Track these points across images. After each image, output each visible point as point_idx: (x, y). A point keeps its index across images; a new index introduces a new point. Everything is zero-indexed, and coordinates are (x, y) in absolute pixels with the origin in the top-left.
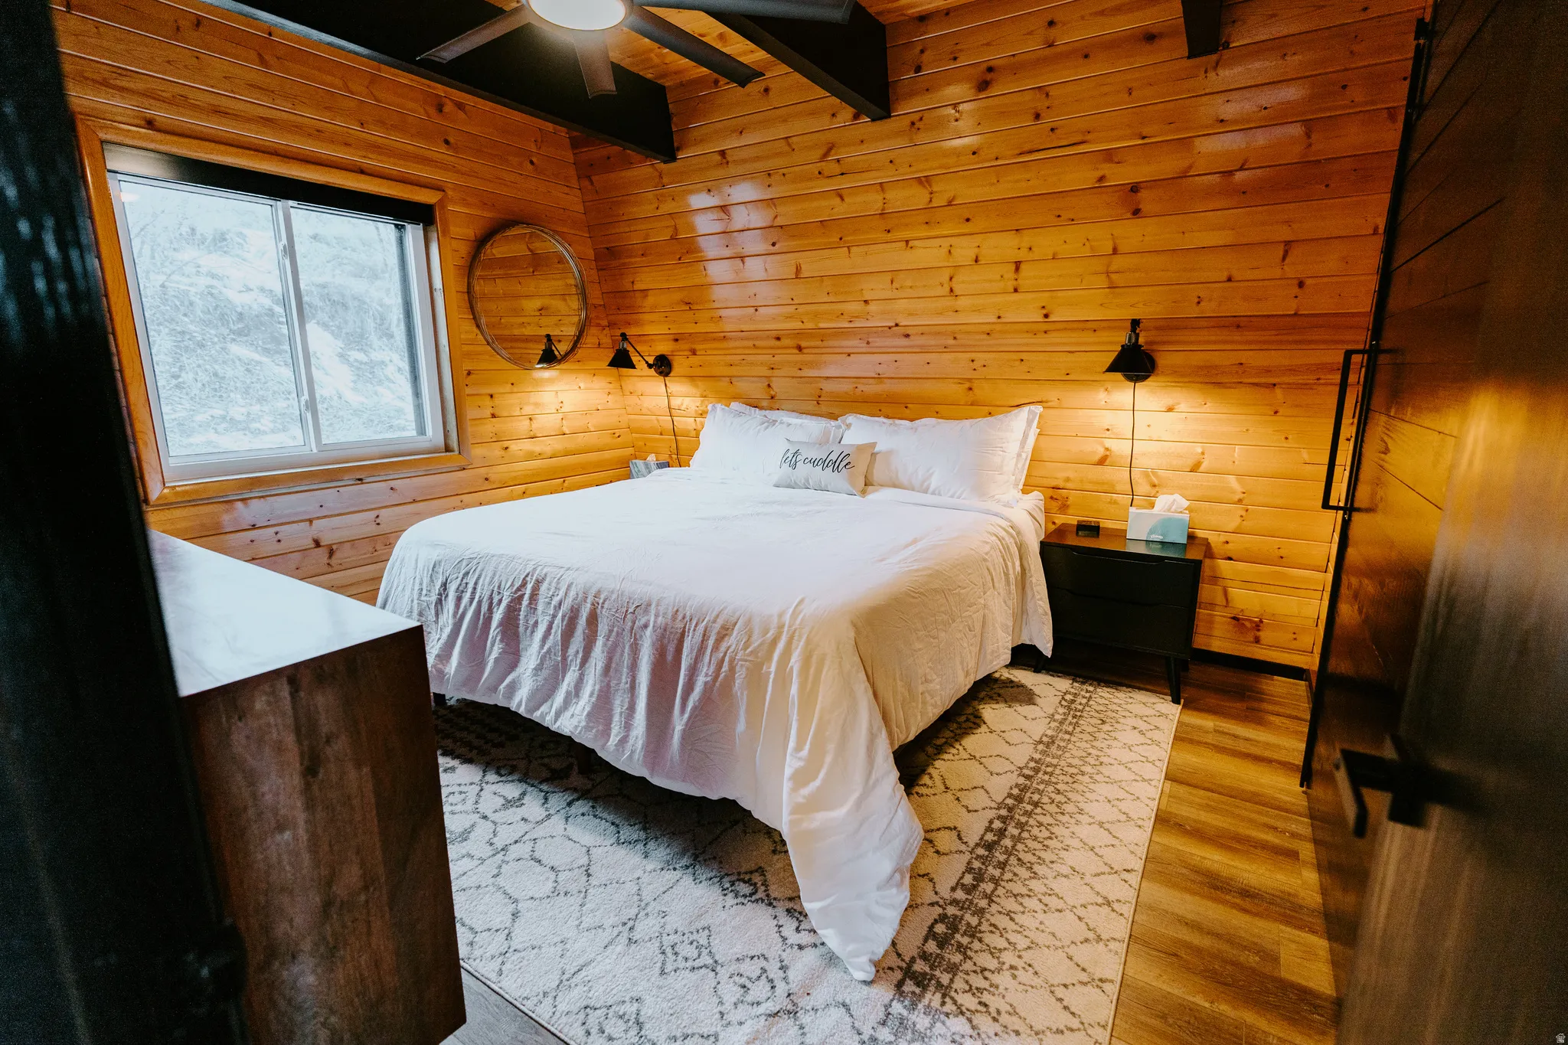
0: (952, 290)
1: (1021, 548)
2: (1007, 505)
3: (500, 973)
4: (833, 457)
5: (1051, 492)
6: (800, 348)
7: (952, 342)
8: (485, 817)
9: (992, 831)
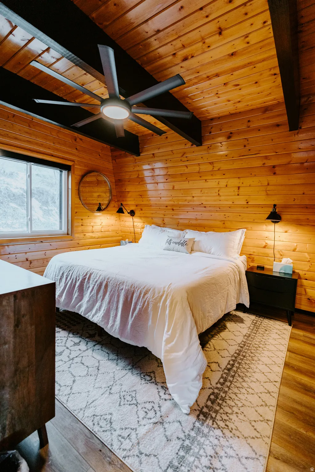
0: (219, 194)
1: (240, 273)
2: (235, 259)
3: (67, 401)
4: (182, 242)
5: (249, 256)
6: (173, 210)
7: (219, 209)
8: (68, 348)
9: (230, 364)
